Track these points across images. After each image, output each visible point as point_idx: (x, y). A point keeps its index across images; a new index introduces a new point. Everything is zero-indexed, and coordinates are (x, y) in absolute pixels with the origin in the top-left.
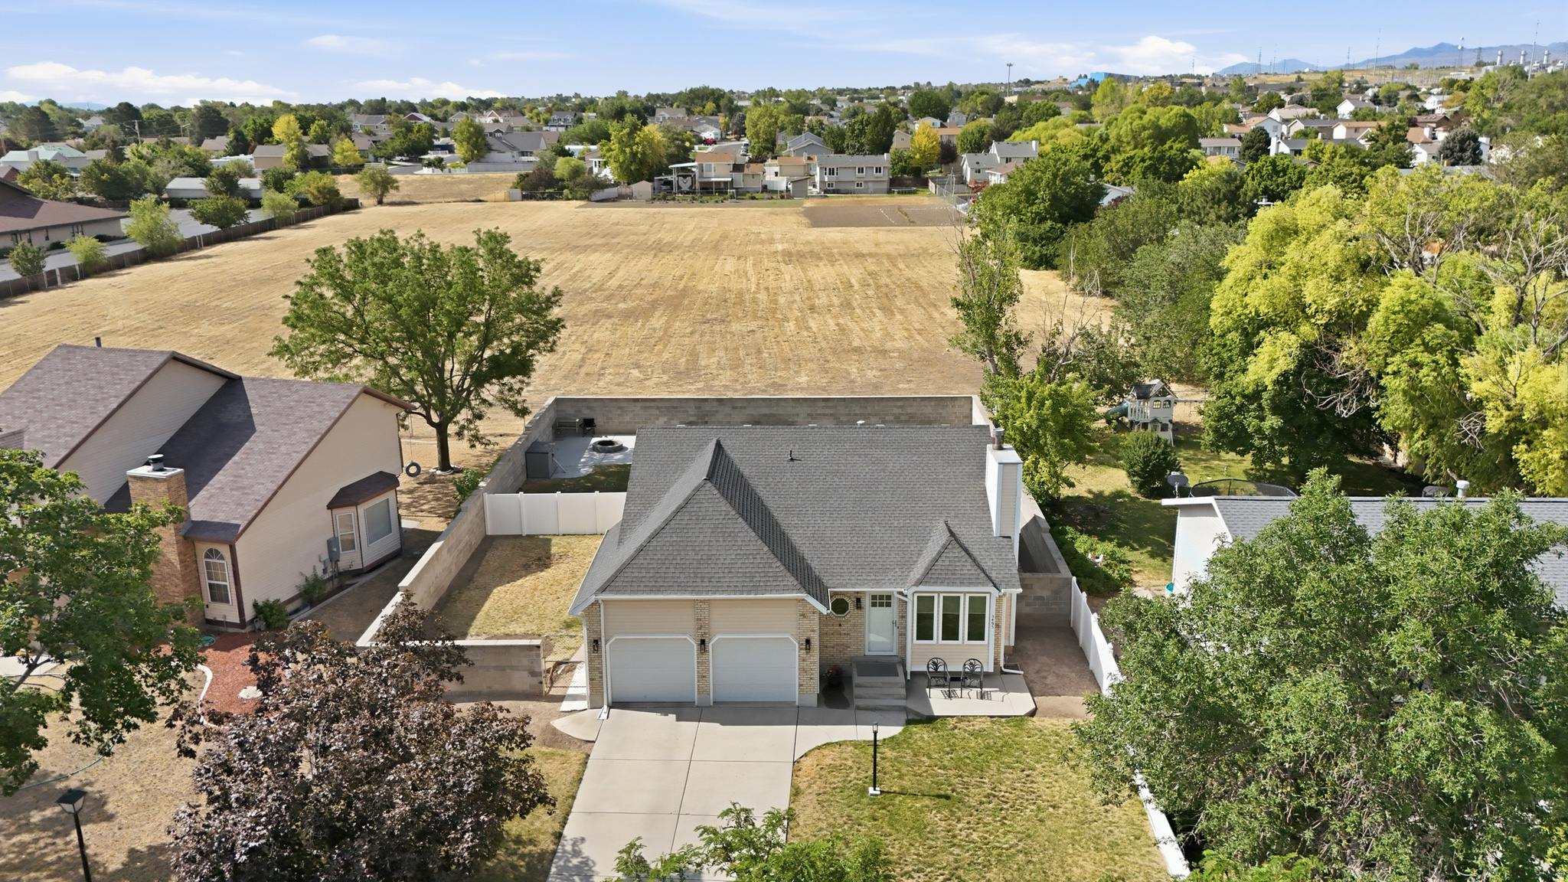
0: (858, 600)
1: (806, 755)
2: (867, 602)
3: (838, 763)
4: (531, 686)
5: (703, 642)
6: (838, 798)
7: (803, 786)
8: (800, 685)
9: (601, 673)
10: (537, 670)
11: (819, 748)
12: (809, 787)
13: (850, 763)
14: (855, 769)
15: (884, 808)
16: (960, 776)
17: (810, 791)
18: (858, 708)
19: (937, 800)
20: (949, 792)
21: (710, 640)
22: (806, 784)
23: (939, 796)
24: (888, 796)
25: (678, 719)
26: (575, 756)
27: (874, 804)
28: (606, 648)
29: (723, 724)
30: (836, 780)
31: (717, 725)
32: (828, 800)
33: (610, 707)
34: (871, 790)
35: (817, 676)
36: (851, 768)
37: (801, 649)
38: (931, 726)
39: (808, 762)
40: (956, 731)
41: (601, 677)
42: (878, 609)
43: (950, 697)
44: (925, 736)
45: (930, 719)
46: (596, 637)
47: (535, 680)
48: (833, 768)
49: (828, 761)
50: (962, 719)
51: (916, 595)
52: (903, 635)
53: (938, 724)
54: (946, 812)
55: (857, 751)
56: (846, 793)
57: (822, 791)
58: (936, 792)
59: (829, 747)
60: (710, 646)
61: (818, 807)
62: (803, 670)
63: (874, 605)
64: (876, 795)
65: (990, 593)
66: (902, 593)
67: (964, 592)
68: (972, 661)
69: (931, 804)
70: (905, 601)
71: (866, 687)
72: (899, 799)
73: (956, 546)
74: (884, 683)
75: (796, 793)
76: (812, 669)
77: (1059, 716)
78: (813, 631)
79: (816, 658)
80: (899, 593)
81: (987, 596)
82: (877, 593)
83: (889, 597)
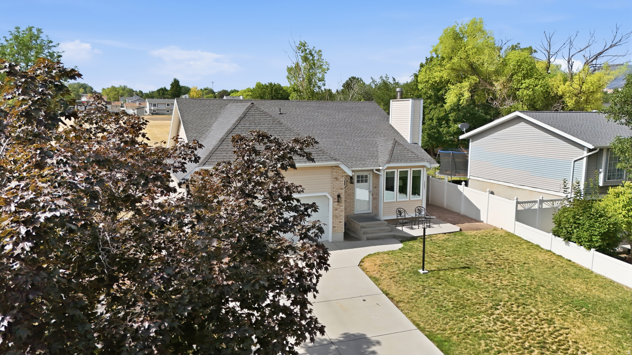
0: (351, 178)
1: (362, 261)
2: (355, 180)
6: (405, 278)
7: (376, 276)
8: (333, 227)
11: (366, 257)
14: (399, 263)
15: (438, 278)
16: (461, 258)
19: (464, 270)
20: (466, 266)
23: (463, 268)
27: (430, 277)
30: (394, 270)
32: (400, 280)
34: (421, 271)
35: (343, 221)
37: (334, 202)
38: (417, 241)
42: (361, 184)
43: (412, 229)
45: (414, 238)
48: (386, 265)
49: (379, 262)
51: (385, 171)
52: (376, 199)
54: (476, 275)
55: (391, 256)
56: (407, 275)
57: (391, 276)
58: (459, 266)
61: (398, 285)
62: (335, 217)
63: (358, 182)
64: (426, 273)
65: (424, 167)
66: (378, 170)
67: (411, 167)
68: (419, 208)
69: (463, 272)
70: (379, 175)
71: (366, 228)
72: (441, 273)
73: (399, 144)
74: (377, 224)
75: (376, 280)
76: (341, 216)
77: (475, 230)
78: (342, 189)
79: (343, 208)
80: (377, 170)
81: (422, 169)
82: (360, 174)
83: (366, 177)
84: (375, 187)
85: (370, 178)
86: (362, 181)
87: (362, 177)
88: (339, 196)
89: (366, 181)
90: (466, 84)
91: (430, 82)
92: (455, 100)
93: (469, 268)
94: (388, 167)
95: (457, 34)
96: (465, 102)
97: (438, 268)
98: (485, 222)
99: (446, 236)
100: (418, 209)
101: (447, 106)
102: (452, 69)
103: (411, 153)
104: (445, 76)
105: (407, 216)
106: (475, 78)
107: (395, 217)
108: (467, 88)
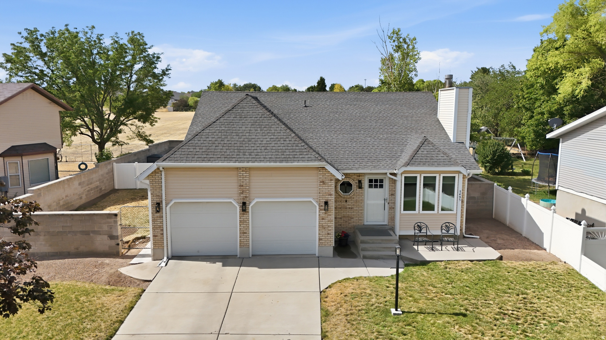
0: (360, 182)
1: (330, 287)
2: (366, 184)
3: (359, 291)
4: (110, 247)
5: (244, 204)
6: (365, 318)
7: (332, 309)
8: (320, 239)
9: (162, 230)
10: (115, 234)
11: (340, 282)
12: (337, 310)
13: (368, 291)
14: (374, 296)
15: (409, 325)
16: (467, 299)
17: (338, 312)
18: (365, 257)
19: (456, 318)
20: (464, 312)
21: (250, 203)
22: (333, 308)
23: (457, 314)
24: (409, 315)
25: (223, 266)
26: (132, 291)
27: (399, 321)
28: (166, 210)
29: (260, 267)
30: (360, 304)
31: (256, 269)
32: (355, 320)
33: (169, 259)
34: (393, 311)
35: (333, 232)
36: (370, 295)
37: (320, 210)
38: (426, 267)
39: (333, 291)
40: (448, 270)
41: (162, 234)
42: (373, 190)
43: (433, 250)
44: (425, 273)
45: (424, 263)
46: (158, 200)
47: (113, 243)
48: (354, 296)
49: (350, 290)
50: (448, 262)
51: (404, 175)
52: (392, 208)
53: (431, 265)
54: (468, 327)
55: (372, 283)
56: (371, 314)
57: (349, 312)
58: (452, 311)
59: (349, 281)
60: (250, 208)
61: (349, 325)
62: (322, 227)
63: (370, 186)
64: (398, 314)
65: (459, 172)
66: (394, 175)
67: (440, 172)
68: (447, 224)
69: (451, 321)
70: (395, 181)
71: (369, 243)
72: (420, 317)
73: (430, 143)
74: (382, 240)
75: (326, 315)
76: (329, 226)
77: (522, 260)
78: (331, 195)
79: (333, 217)
80: (391, 174)
81: (456, 175)
82: (373, 177)
83: (382, 181)
84: (392, 195)
85: (386, 184)
86: (376, 186)
87: (376, 181)
88: (326, 203)
89: (381, 186)
90: (586, 70)
91: (542, 68)
92: (570, 90)
93: (465, 315)
94: (405, 171)
95: (578, 9)
96: (582, 92)
97: (421, 309)
98: (548, 250)
99: (470, 265)
100: (446, 226)
101: (559, 98)
102: (569, 52)
103: (442, 155)
104: (561, 61)
105: (429, 234)
106: (599, 62)
107: (412, 233)
108: (587, 75)
